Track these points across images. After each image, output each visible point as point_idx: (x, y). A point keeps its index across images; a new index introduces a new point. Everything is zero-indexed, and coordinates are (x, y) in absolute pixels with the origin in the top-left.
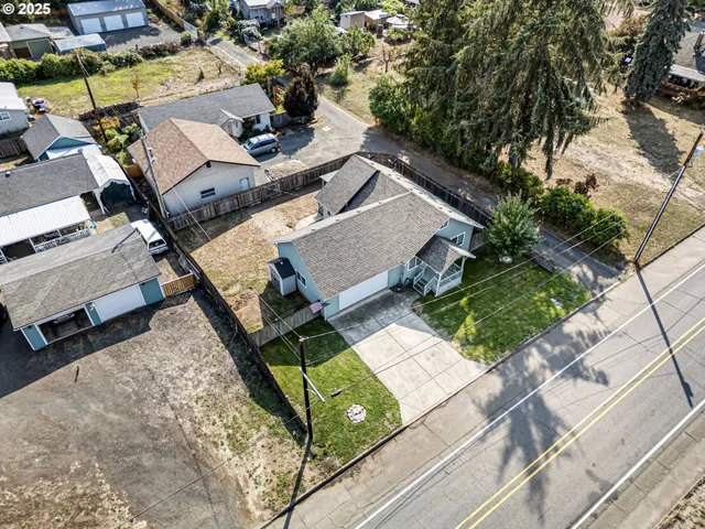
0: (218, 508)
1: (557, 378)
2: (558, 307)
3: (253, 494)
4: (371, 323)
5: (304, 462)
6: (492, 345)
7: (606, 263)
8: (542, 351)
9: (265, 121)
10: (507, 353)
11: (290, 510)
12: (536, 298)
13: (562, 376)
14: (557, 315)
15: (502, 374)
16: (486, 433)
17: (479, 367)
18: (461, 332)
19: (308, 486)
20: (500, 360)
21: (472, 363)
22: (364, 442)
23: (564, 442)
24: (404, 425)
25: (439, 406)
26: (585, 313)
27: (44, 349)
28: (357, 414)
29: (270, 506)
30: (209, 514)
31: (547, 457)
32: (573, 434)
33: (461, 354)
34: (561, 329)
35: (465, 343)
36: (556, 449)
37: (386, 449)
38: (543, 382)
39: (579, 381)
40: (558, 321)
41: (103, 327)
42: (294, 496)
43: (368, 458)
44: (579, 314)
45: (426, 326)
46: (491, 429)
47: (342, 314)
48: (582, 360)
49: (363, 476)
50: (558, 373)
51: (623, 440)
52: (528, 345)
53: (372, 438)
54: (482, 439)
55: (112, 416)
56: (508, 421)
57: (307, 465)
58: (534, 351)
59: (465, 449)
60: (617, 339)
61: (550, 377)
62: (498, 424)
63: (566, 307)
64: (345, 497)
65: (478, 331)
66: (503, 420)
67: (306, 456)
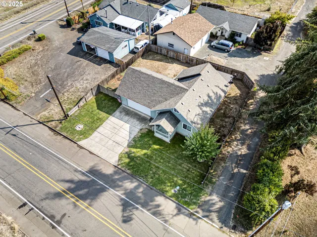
0: (40, 108)
1: (119, 196)
2: (173, 191)
3: (45, 113)
4: (127, 118)
5: (57, 120)
6: (131, 164)
8: (137, 188)
10: (129, 171)
11: (40, 123)
12: (175, 179)
13: (122, 199)
14: (167, 191)
15: (115, 173)
16: (81, 171)
17: (116, 162)
18: (134, 150)
19: (49, 124)
20: (123, 169)
21: (117, 159)
22: (67, 133)
23: (82, 204)
24: (77, 143)
25: (91, 153)
26: (177, 207)
27: (85, 52)
28: (80, 127)
29: (41, 118)
30: (38, 106)
31: (72, 197)
32: (87, 208)
33: (121, 153)
34: (157, 196)
35: (129, 155)
36: (77, 201)
37: (67, 141)
38: (117, 191)
39: (121, 208)
40: (163, 193)
41: (97, 57)
42: (45, 122)
43: (62, 136)
44: (174, 205)
45: (132, 136)
46: (83, 173)
47: (128, 108)
48: (137, 208)
49: (55, 137)
50: (123, 197)
51: (85, 230)
52: (138, 180)
53: (69, 135)
54: (76, 170)
55: (66, 74)
56: (89, 179)
57: (57, 122)
58: (135, 184)
59: (70, 165)
61: (120, 193)
62: (87, 175)
63: (174, 195)
64: (46, 135)
65: (139, 157)
66: (89, 177)
67: (60, 120)
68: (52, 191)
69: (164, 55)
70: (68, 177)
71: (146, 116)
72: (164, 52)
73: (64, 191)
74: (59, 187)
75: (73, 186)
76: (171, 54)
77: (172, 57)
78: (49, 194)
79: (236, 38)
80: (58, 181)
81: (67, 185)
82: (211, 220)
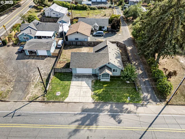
0: (23, 94)
1: (107, 114)
2: (128, 100)
3: (29, 95)
4: (80, 79)
5: (41, 96)
6: (100, 98)
7: (158, 98)
8: (112, 107)
9: (106, 28)
10: (102, 102)
11: (31, 102)
12: (125, 95)
13: (110, 115)
14: (125, 101)
15: (96, 105)
16: (78, 114)
17: (92, 101)
18: (96, 91)
19: (37, 100)
20: (98, 102)
21: (92, 99)
22: (54, 99)
23: (93, 127)
24: (64, 101)
25: (75, 103)
26: (135, 105)
27: (28, 55)
28: (58, 94)
29: (29, 99)
30: (21, 94)
31: (85, 127)
32: (97, 127)
33: (91, 96)
34: (123, 105)
35: (96, 94)
36: (89, 127)
37: (56, 103)
38: (103, 113)
39: (112, 118)
40: (124, 103)
41: (38, 56)
42: (34, 100)
43: (52, 103)
44: (133, 105)
45: (91, 86)
46: (80, 114)
47: (77, 74)
48: (120, 115)
49: (47, 105)
50: (109, 113)
51: (105, 138)
52: (109, 103)
53: (55, 100)
54: (75, 115)
55: (25, 71)
56: (86, 115)
57: (41, 97)
58: (109, 106)
59: (69, 114)
60: (136, 116)
61: (106, 113)
62: (83, 114)
63: (130, 101)
64: (40, 106)
65: (101, 93)
66: (85, 114)
67: (43, 95)
68: (71, 130)
69: (75, 45)
70: (74, 120)
71: (89, 74)
72: (74, 43)
73: (78, 127)
74: (74, 127)
75: (80, 122)
76: (79, 43)
77: (79, 44)
78: (70, 133)
79: (102, 29)
80: (69, 124)
81: (77, 123)
82: (151, 103)
